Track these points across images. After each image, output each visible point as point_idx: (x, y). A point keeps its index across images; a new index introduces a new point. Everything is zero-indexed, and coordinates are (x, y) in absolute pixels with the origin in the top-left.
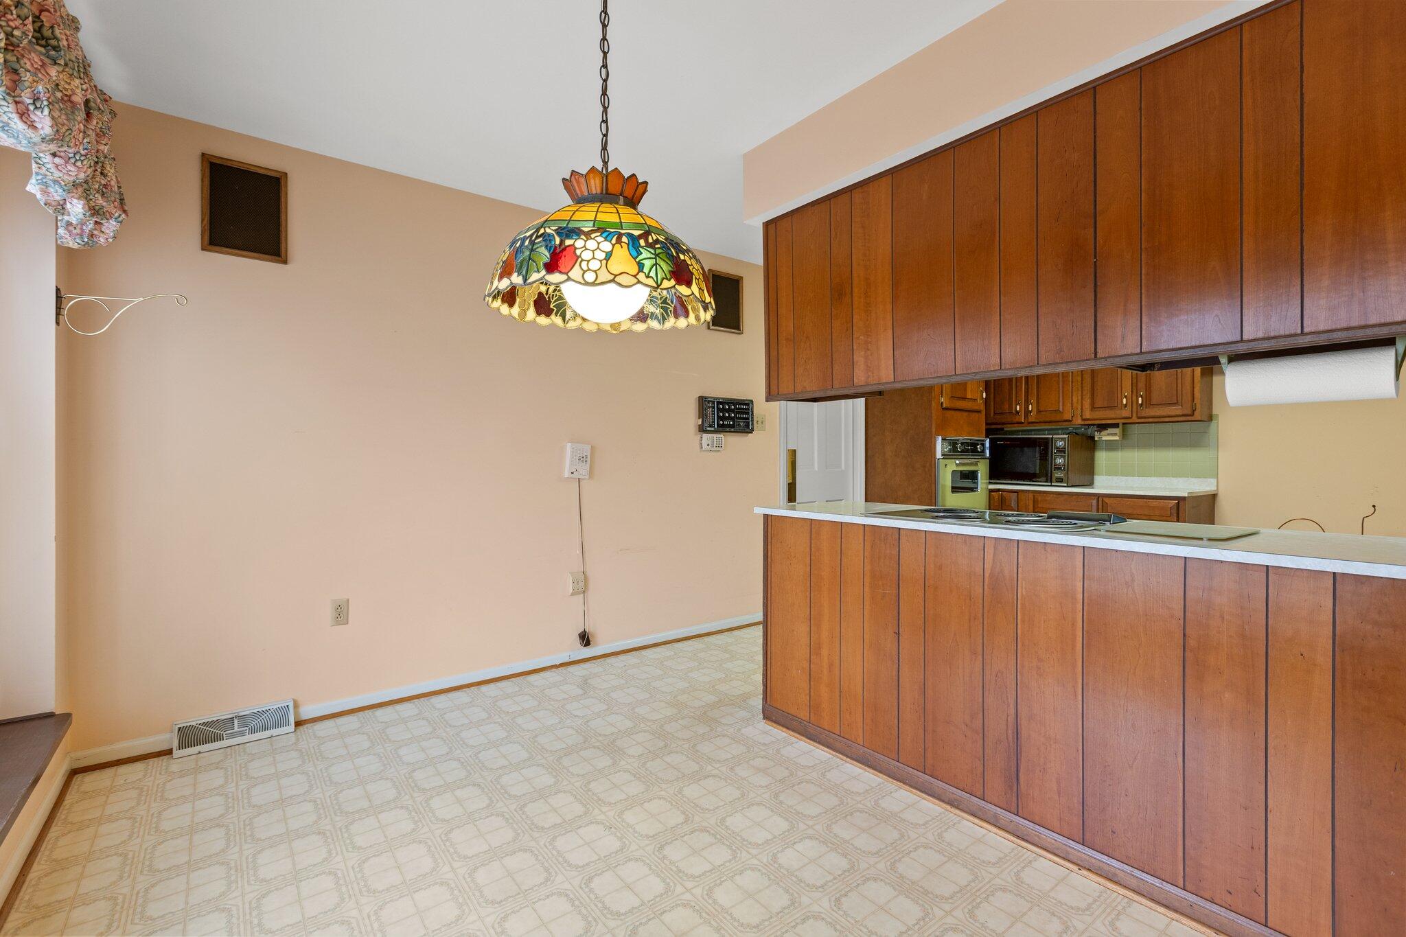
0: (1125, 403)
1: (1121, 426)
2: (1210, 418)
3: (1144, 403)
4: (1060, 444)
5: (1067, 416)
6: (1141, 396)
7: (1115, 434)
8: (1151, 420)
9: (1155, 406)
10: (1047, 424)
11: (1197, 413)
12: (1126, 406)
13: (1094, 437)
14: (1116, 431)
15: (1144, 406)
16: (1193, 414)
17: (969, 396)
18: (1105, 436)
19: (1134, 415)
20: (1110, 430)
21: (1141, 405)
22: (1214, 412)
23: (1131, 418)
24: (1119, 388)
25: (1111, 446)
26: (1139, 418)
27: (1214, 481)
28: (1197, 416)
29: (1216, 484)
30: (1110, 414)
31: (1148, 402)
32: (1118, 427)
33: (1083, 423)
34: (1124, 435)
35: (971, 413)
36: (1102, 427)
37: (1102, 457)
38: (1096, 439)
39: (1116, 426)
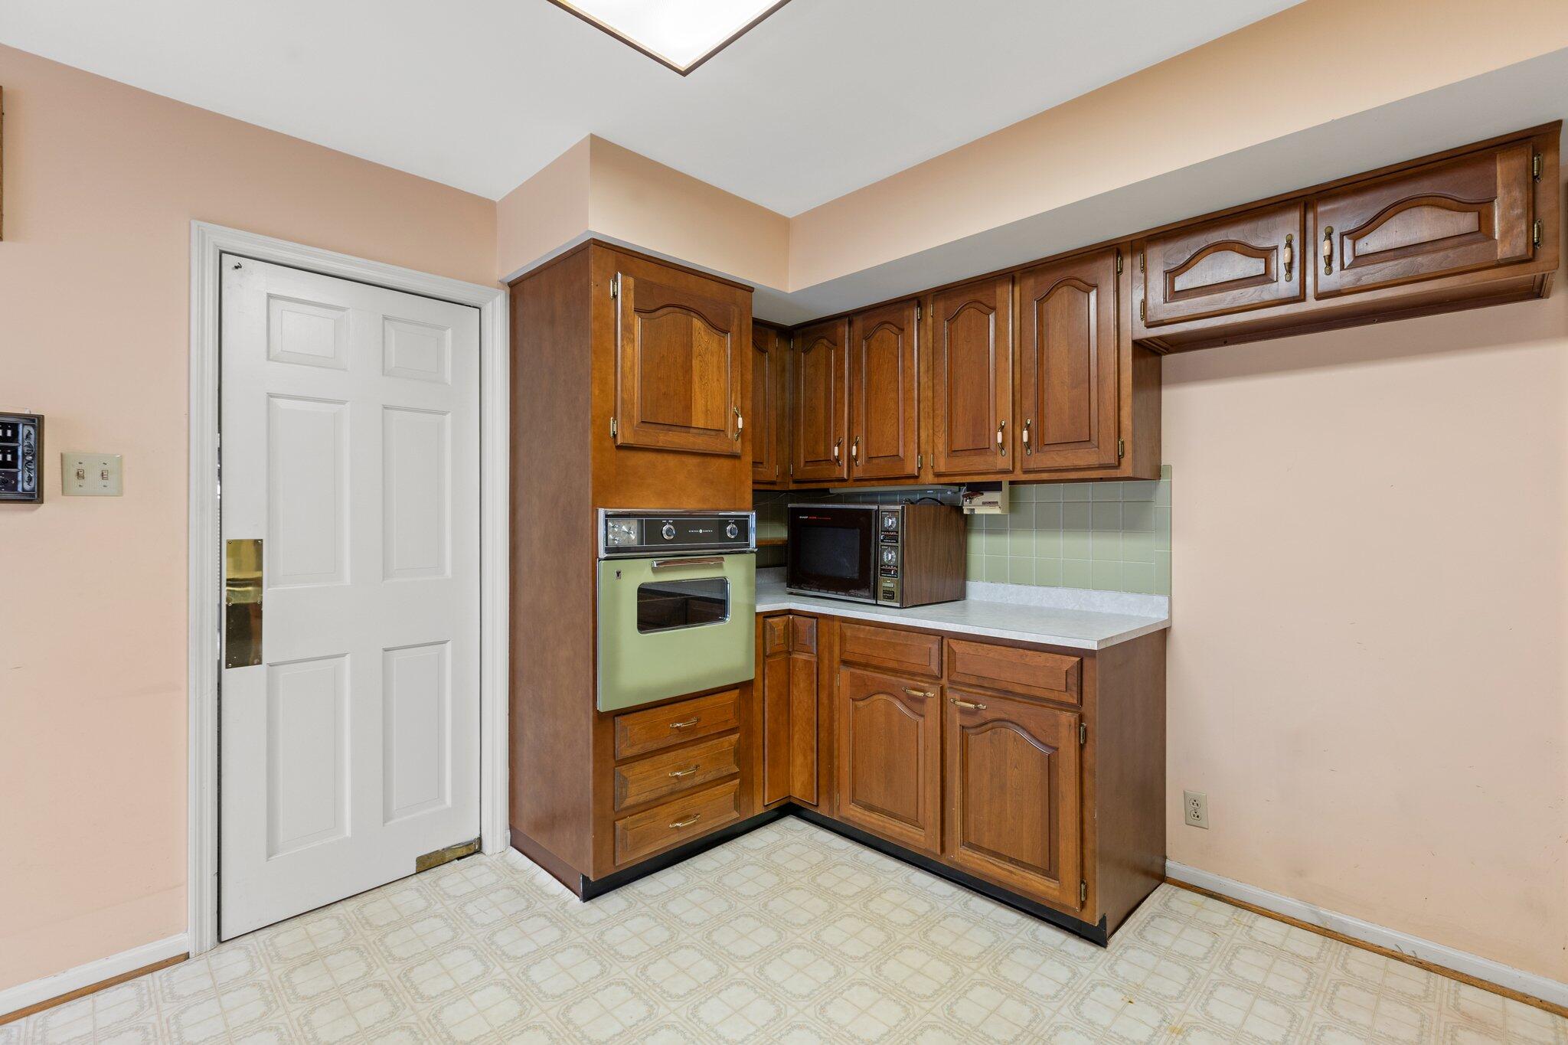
0: (1000, 440)
1: (1005, 486)
2: (1157, 472)
3: (1033, 442)
4: (890, 522)
5: (911, 467)
6: (1028, 427)
7: (995, 503)
8: (1045, 476)
9: (1052, 448)
10: (882, 482)
11: (1127, 461)
12: (1002, 446)
13: (960, 509)
14: (995, 496)
15: (1033, 448)
16: (1119, 463)
17: (699, 420)
18: (980, 507)
19: (1018, 465)
20: (989, 496)
21: (1028, 445)
22: (1164, 462)
23: (1012, 472)
24: (992, 413)
25: (995, 526)
26: (1026, 472)
27: (1163, 600)
28: (1127, 469)
29: (1167, 606)
30: (978, 463)
31: (1039, 441)
32: (1000, 489)
33: (936, 480)
34: (1013, 504)
35: (708, 459)
36: (976, 489)
37: (980, 546)
38: (966, 512)
39: (996, 486)
